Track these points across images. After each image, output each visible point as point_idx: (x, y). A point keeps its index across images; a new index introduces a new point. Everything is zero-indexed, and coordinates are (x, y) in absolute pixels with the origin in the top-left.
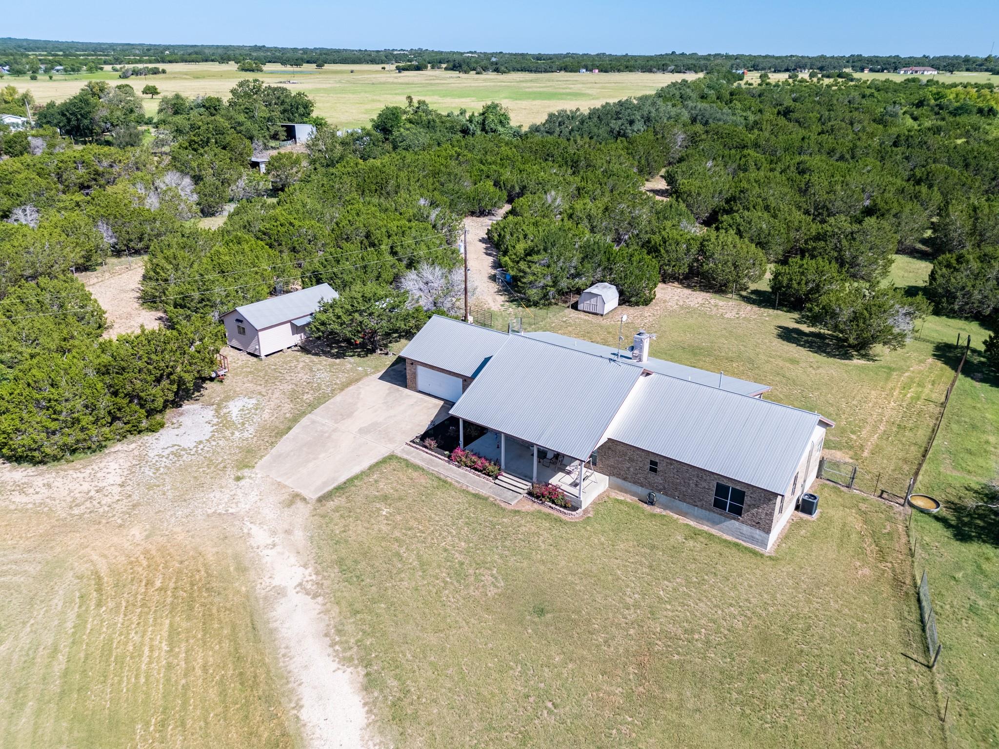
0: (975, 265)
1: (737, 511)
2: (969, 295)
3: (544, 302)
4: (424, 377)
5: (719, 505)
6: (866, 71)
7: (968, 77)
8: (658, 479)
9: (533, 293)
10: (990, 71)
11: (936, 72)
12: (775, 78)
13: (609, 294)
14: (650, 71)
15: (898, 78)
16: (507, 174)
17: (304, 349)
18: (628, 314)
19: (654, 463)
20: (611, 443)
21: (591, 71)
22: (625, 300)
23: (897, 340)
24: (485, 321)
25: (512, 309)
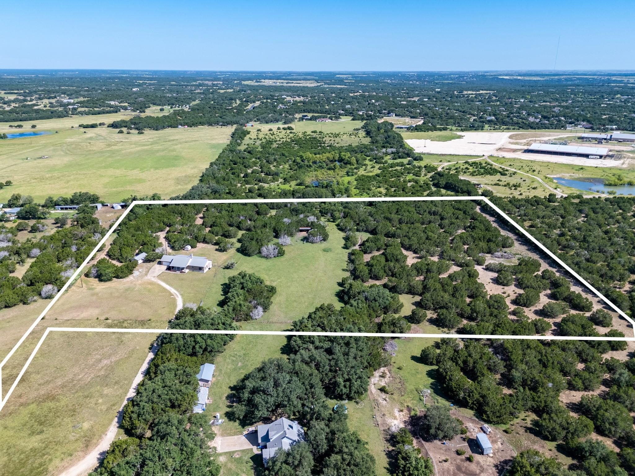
3: (179, 250)
4: (164, 263)
8: (195, 269)
9: (177, 249)
13: (189, 247)
16: (165, 220)
17: (143, 262)
18: (193, 249)
19: (193, 267)
20: (188, 266)
21: (184, 126)
22: (192, 247)
24: (170, 254)
25: (173, 252)
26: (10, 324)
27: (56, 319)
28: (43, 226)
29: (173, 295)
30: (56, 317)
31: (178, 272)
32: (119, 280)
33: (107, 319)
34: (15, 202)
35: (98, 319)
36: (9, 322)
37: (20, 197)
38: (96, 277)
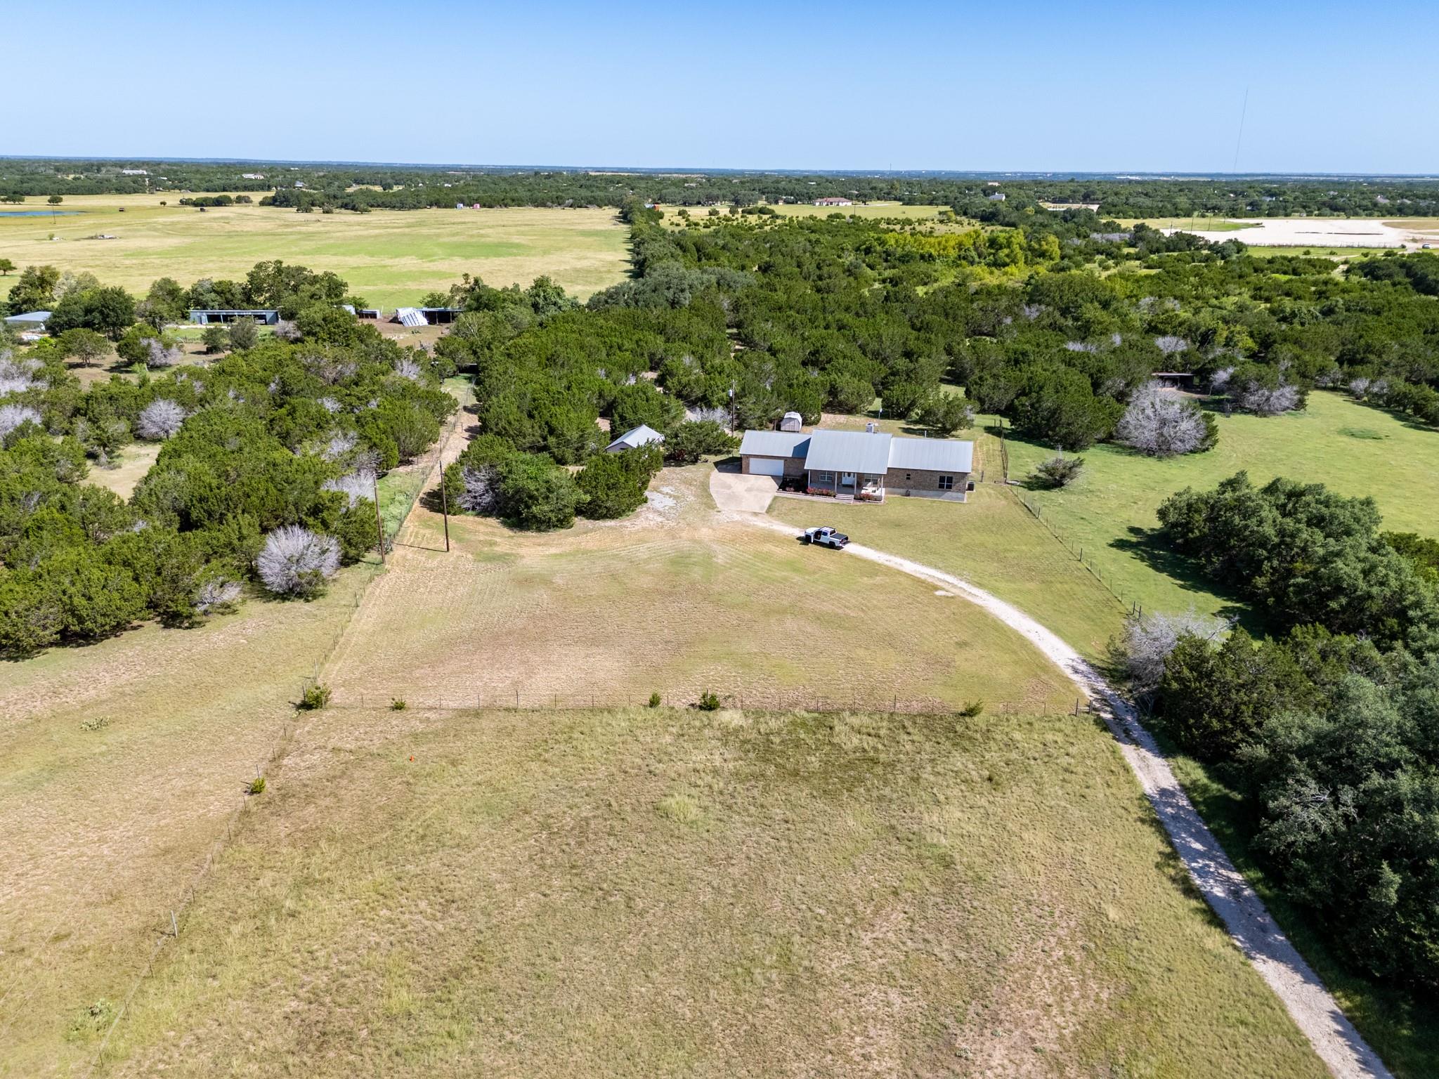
0: (991, 381)
1: (949, 487)
2: (992, 399)
4: (751, 465)
5: (941, 486)
6: (781, 203)
7: (884, 208)
8: (911, 482)
10: (899, 200)
11: (849, 204)
12: (698, 213)
13: (798, 419)
14: (543, 205)
15: (821, 210)
19: (909, 475)
21: (471, 205)
22: (804, 422)
23: (970, 424)
26: (110, 738)
27: (399, 707)
28: (167, 346)
29: (936, 588)
30: (386, 692)
31: (846, 499)
32: (601, 523)
33: (709, 705)
34: (37, 294)
35: (654, 703)
36: (100, 726)
37: (54, 275)
38: (485, 512)
